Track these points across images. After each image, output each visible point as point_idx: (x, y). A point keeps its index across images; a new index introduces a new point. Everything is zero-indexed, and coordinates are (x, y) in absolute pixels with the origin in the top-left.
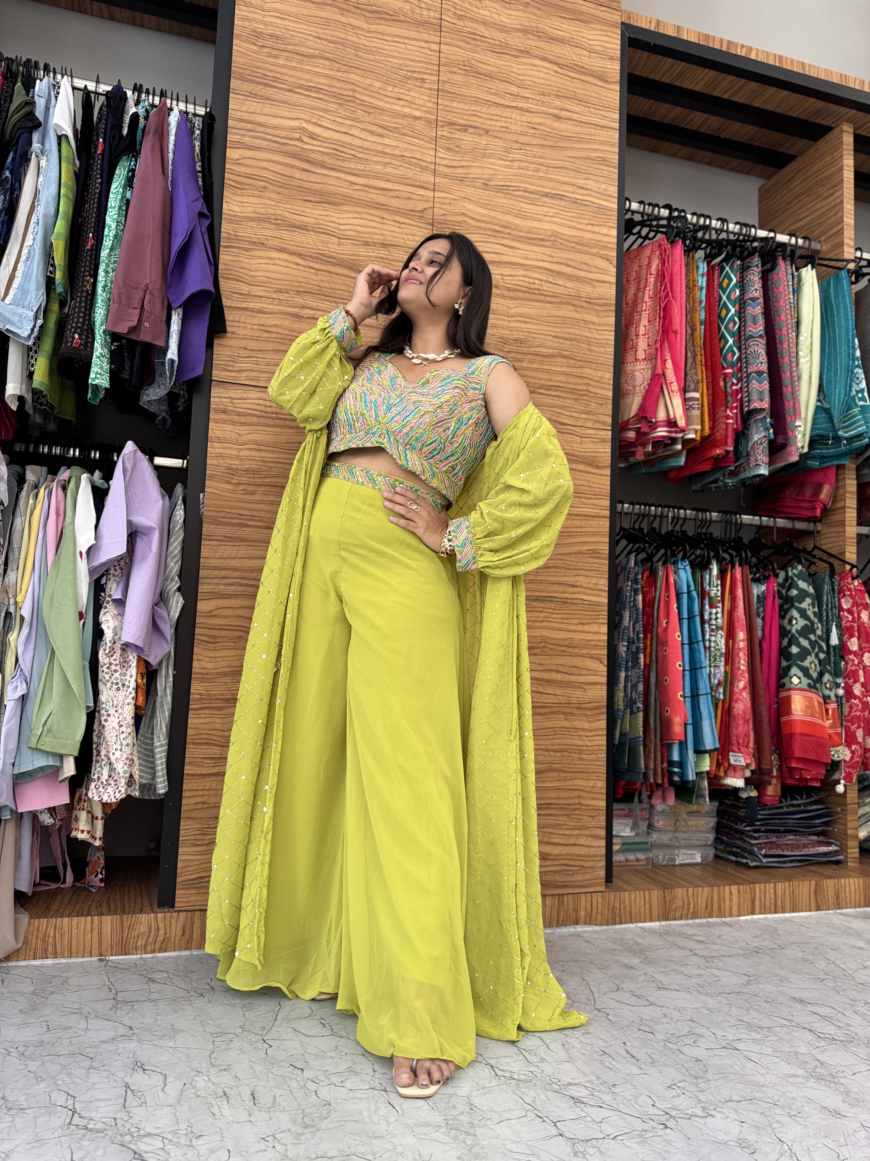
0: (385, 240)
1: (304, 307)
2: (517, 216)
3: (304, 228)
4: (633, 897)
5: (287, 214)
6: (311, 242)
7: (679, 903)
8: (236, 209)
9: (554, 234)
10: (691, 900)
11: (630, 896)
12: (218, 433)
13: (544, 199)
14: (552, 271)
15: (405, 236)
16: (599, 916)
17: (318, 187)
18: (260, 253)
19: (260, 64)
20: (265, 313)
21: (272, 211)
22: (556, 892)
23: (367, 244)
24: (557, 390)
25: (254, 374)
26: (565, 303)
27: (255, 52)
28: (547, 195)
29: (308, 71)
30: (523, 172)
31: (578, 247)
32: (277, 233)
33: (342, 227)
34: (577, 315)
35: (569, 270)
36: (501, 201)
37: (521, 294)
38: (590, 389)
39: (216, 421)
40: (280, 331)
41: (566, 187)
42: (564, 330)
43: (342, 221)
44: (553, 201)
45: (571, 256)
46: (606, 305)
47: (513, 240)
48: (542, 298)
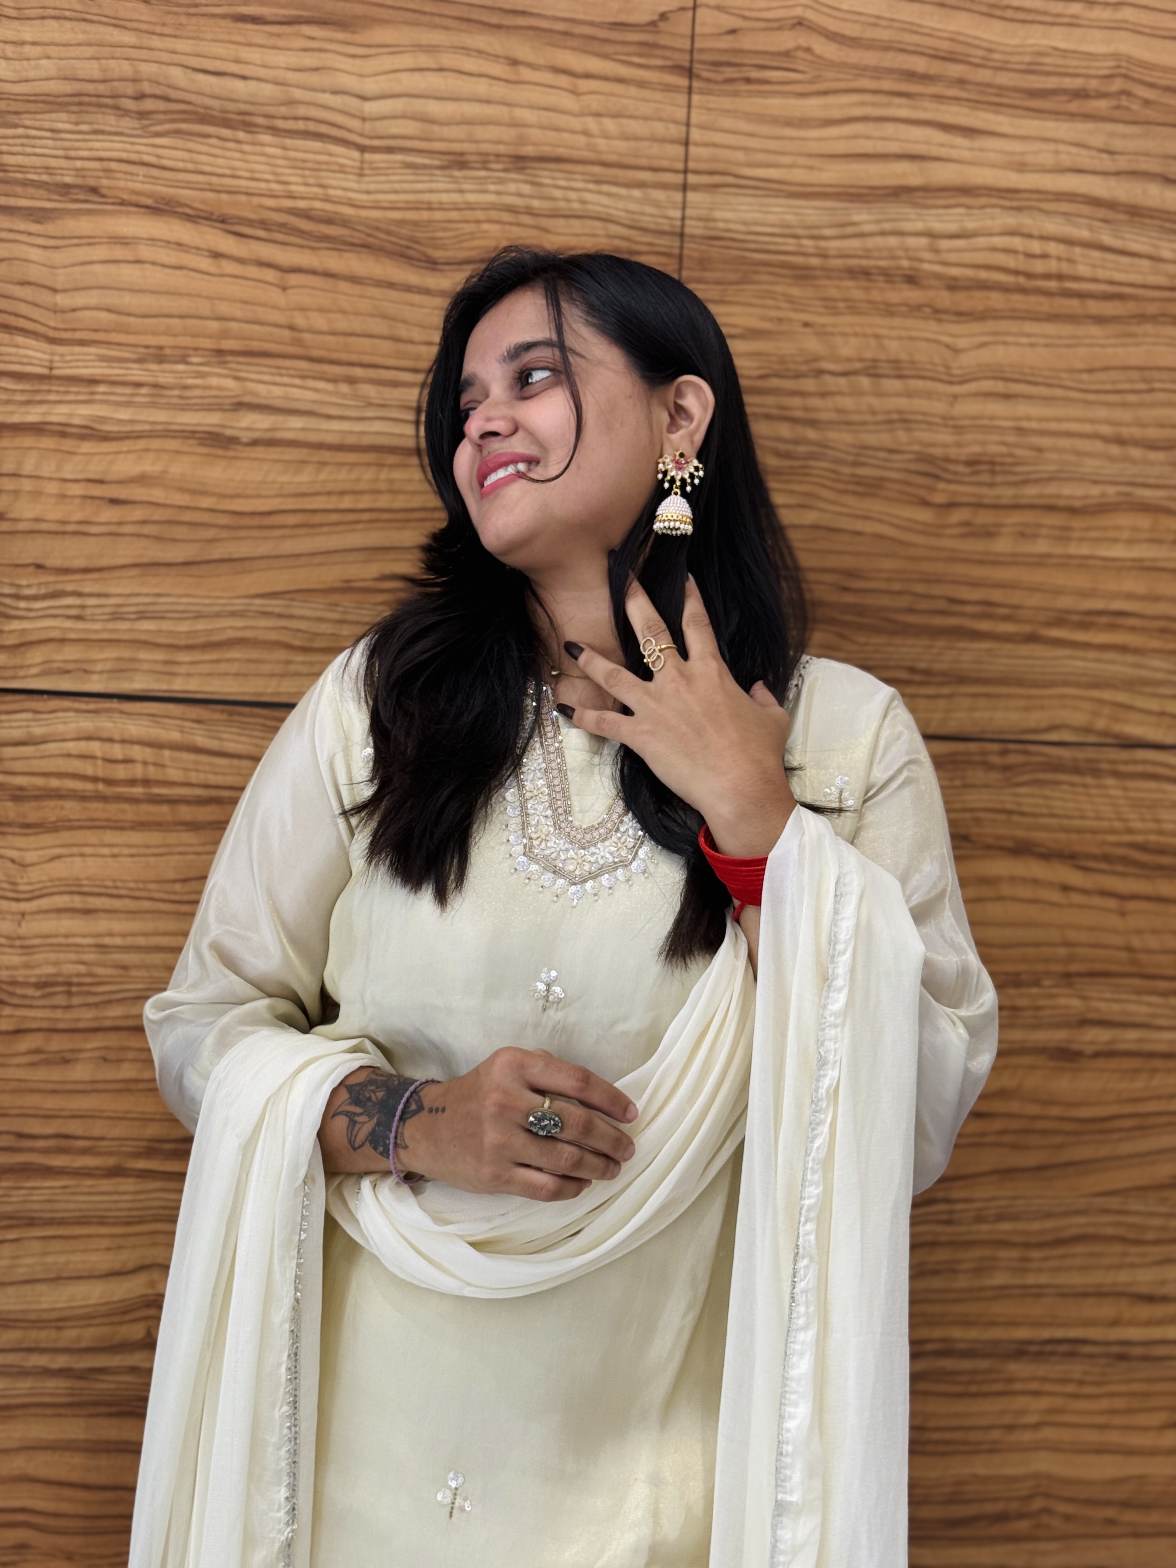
0: (522, 140)
1: (240, 406)
3: (238, 120)
5: (177, 75)
6: (261, 168)
9: (1124, 67)
14: (1111, 205)
15: (592, 124)
18: (84, 226)
20: (106, 437)
21: (126, 68)
24: (1112, 627)
25: (71, 653)
33: (370, 108)
37: (996, 300)
40: (158, 494)
42: (1145, 414)
43: (370, 86)
47: (976, 104)
48: (1072, 305)
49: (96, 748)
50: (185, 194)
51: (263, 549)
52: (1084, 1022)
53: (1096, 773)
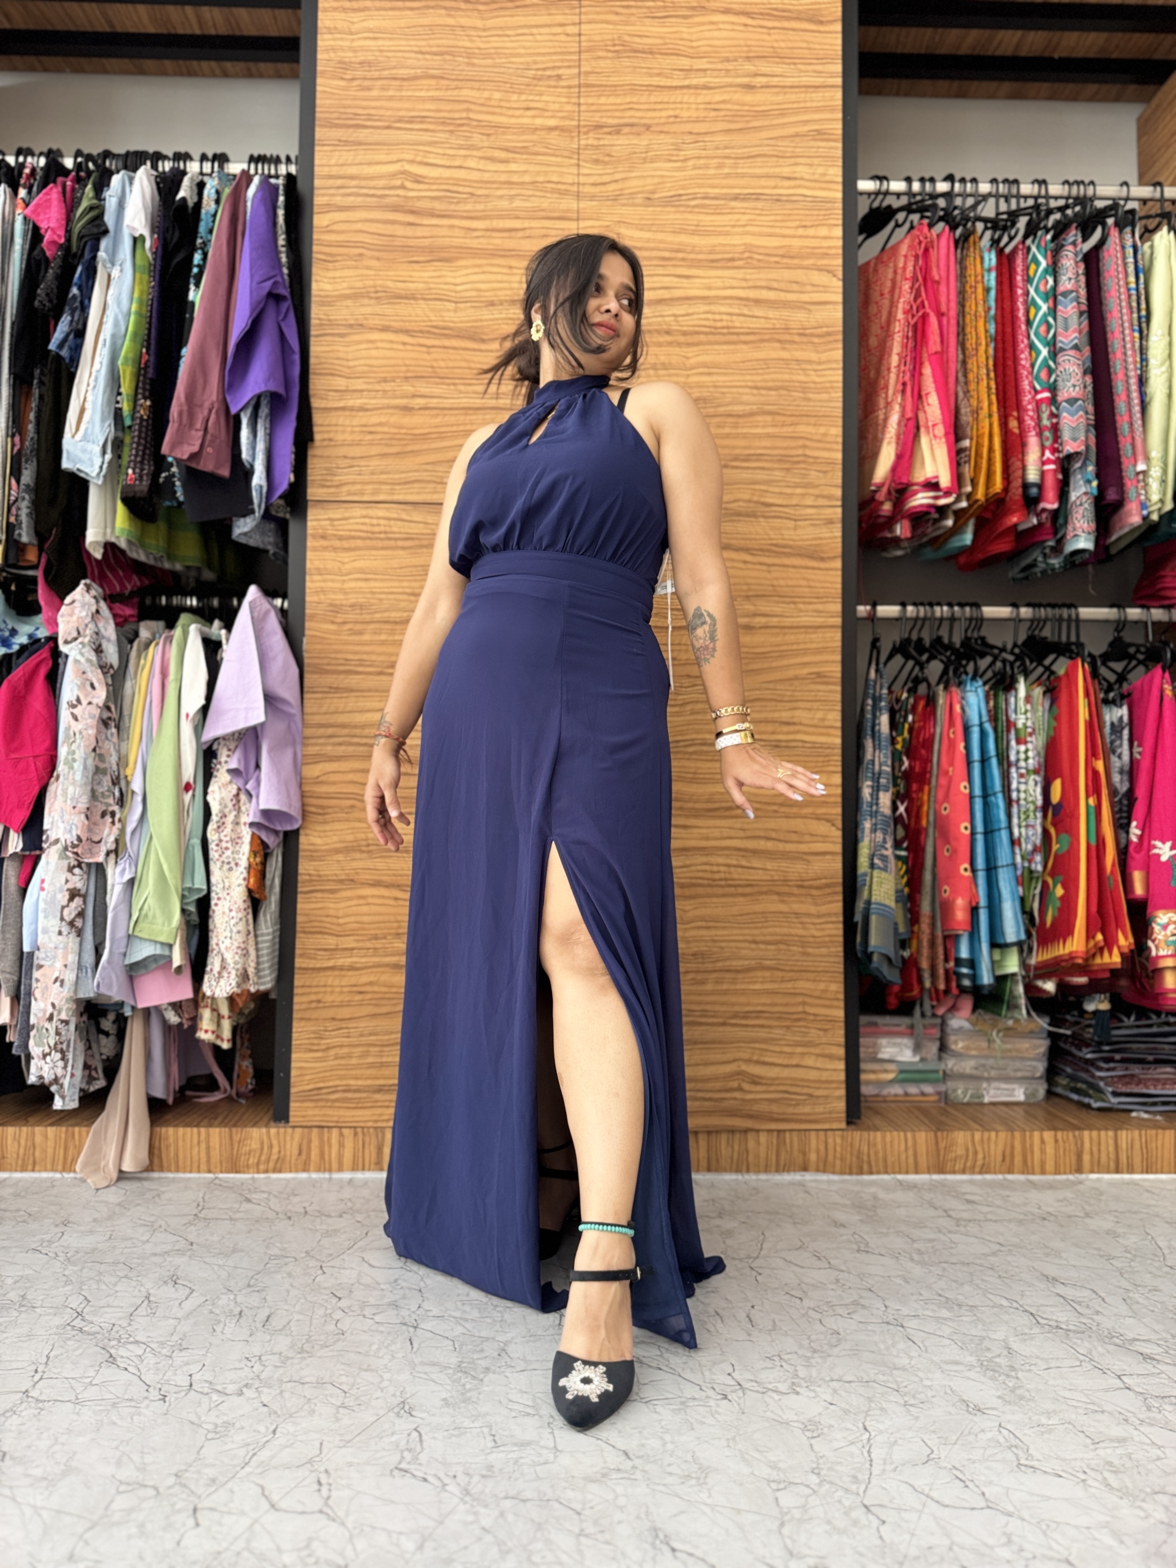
1: (414, 396)
2: (693, 233)
3: (411, 297)
4: (888, 1139)
5: (390, 284)
6: (419, 312)
7: (960, 1151)
8: (328, 287)
9: (749, 248)
10: (979, 1148)
11: (884, 1138)
12: (317, 564)
13: (733, 204)
14: (747, 299)
16: (838, 1162)
17: (427, 242)
19: (349, 102)
20: (366, 410)
21: (372, 283)
22: (773, 1126)
23: (492, 304)
24: (758, 460)
25: (358, 487)
26: (767, 341)
27: (343, 89)
28: (736, 198)
29: (409, 98)
30: (701, 172)
31: (785, 260)
32: (378, 309)
33: (459, 288)
34: (785, 355)
35: (771, 295)
36: (672, 216)
37: (702, 338)
38: (808, 452)
39: (315, 549)
40: (386, 429)
41: (763, 182)
42: (766, 377)
43: (458, 281)
44: (745, 205)
45: (774, 274)
46: (829, 334)
47: (689, 267)
48: (734, 338)
49: (367, 520)
50: (393, 324)
51: (425, 447)
52: (755, 615)
53: (755, 516)
